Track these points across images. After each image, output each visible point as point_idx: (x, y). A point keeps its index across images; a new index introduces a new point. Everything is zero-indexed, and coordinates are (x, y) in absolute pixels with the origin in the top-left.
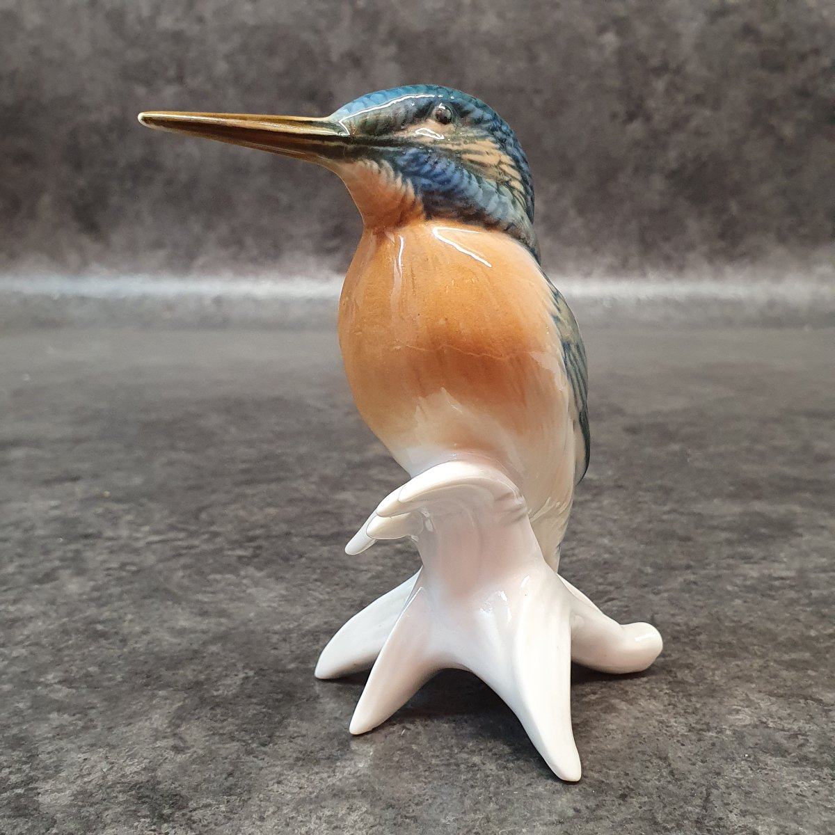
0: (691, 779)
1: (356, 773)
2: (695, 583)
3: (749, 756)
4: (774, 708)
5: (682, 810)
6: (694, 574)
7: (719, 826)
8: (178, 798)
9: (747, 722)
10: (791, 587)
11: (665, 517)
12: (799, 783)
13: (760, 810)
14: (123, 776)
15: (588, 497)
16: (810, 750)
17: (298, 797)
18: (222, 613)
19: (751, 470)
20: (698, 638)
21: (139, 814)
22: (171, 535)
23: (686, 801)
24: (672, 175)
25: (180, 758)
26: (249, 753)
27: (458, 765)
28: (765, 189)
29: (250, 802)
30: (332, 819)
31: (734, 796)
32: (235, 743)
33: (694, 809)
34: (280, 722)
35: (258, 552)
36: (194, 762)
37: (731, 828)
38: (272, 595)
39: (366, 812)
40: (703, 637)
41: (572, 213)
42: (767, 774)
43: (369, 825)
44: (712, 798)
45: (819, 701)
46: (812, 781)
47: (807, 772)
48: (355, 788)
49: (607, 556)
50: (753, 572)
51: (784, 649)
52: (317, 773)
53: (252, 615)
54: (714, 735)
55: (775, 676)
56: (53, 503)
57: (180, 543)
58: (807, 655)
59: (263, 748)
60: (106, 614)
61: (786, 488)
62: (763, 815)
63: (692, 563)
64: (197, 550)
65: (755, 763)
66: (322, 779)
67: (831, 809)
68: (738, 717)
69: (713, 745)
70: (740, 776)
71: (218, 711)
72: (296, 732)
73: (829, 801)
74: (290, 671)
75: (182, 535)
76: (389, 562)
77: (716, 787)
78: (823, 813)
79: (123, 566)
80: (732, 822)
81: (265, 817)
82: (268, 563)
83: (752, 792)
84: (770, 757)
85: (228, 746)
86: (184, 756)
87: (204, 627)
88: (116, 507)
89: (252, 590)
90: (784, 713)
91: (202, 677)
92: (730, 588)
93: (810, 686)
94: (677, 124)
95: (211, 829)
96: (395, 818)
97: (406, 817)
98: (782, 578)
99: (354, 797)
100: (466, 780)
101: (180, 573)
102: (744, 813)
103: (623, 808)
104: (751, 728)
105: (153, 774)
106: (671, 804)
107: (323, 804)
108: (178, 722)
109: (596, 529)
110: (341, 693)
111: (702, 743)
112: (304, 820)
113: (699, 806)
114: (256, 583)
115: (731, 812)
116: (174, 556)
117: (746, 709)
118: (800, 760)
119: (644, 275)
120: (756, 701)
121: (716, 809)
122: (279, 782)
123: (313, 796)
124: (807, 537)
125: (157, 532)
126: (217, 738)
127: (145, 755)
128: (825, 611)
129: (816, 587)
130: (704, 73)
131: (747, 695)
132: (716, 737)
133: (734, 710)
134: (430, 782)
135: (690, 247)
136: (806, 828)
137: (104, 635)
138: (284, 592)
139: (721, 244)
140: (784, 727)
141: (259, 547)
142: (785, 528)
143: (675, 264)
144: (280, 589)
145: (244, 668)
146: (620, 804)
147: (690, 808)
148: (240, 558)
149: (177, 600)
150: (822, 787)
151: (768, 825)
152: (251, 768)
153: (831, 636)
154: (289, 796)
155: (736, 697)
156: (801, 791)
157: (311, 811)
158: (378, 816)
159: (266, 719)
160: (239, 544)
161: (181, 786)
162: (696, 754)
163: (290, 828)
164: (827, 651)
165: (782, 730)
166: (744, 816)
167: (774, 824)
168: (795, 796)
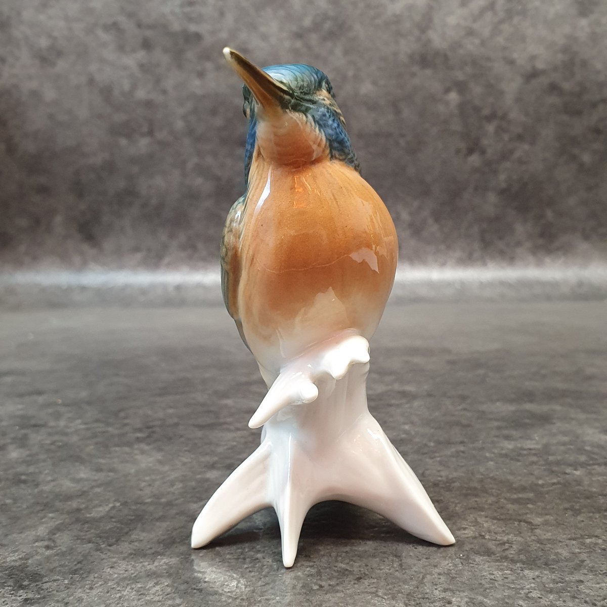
0: (414, 569)
1: (168, 563)
2: (463, 452)
3: (463, 556)
4: (494, 527)
5: (399, 587)
6: (464, 446)
7: (423, 598)
8: (37, 575)
9: (470, 535)
10: (535, 455)
11: (457, 413)
12: (495, 573)
13: (459, 589)
14: (4, 562)
15: (404, 401)
16: (511, 553)
17: (122, 576)
18: (112, 470)
19: (529, 385)
20: (453, 485)
21: (6, 584)
22: (95, 425)
23: (405, 582)
24: (502, 192)
25: (48, 552)
26: (97, 550)
27: (244, 559)
28: (572, 201)
29: (87, 579)
30: (140, 589)
31: (443, 579)
32: (90, 544)
33: (408, 588)
34: (127, 533)
35: (152, 434)
36: (57, 555)
37: (432, 599)
38: (151, 459)
39: (167, 585)
40: (457, 484)
41: (430, 221)
42: (472, 567)
43: (166, 593)
44: (425, 580)
45: (529, 523)
46: (506, 571)
47: (504, 565)
48: (165, 571)
49: (403, 436)
50: (509, 445)
51: (515, 491)
52: (141, 562)
53: (133, 471)
55: (502, 508)
56: (20, 407)
57: (99, 430)
58: (531, 495)
59: (109, 548)
60: (31, 469)
61: (551, 396)
62: (459, 591)
63: (466, 440)
64: (109, 434)
65: (466, 560)
66: (143, 566)
67: (513, 588)
68: (464, 532)
70: (451, 568)
71: (86, 526)
72: (136, 538)
73: (514, 583)
74: (146, 503)
75: (102, 425)
76: (243, 440)
77: (431, 574)
78: (506, 591)
79: (53, 443)
80: (434, 595)
81: (94, 587)
82: (156, 441)
83: (456, 578)
84: (479, 557)
85: (85, 546)
86: (51, 551)
87: (96, 478)
88: (63, 409)
89: (139, 457)
90: (500, 530)
91: (83, 506)
92: (488, 455)
94: (505, 156)
95: (53, 594)
96: (186, 590)
97: (195, 589)
98: (530, 449)
99: (162, 576)
100: (247, 568)
101: (92, 447)
102: (445, 590)
103: (356, 586)
104: (471, 539)
105: (25, 562)
106: (393, 583)
107: (138, 581)
108: (56, 532)
109: (402, 420)
110: (177, 516)
112: (121, 589)
113: (413, 585)
114: (143, 452)
115: (436, 589)
116: (92, 437)
117: (472, 527)
118: (501, 558)
119: (484, 264)
120: (481, 522)
121: (425, 587)
122: (112, 567)
123: (133, 575)
124: (558, 424)
125: (85, 424)
126: (79, 541)
127: (24, 550)
128: (555, 469)
129: (553, 455)
130: (522, 118)
131: (476, 519)
133: (463, 527)
135: (518, 244)
136: (490, 600)
137: (24, 482)
139: (541, 241)
140: (496, 538)
141: (153, 432)
142: (545, 419)
143: (507, 256)
144: (159, 456)
145: (115, 501)
146: (354, 584)
147: (406, 587)
148: (137, 438)
149: (83, 462)
150: (512, 575)
151: (461, 598)
152: (96, 559)
153: (554, 484)
154: (116, 575)
155: (467, 520)
156: (494, 577)
157: (128, 585)
158: (175, 588)
159: (118, 530)
160: (140, 430)
161: (42, 568)
162: (424, 554)
163: (109, 594)
164: (547, 493)
165: (495, 540)
166: (445, 592)
167: (466, 597)
168: (489, 580)
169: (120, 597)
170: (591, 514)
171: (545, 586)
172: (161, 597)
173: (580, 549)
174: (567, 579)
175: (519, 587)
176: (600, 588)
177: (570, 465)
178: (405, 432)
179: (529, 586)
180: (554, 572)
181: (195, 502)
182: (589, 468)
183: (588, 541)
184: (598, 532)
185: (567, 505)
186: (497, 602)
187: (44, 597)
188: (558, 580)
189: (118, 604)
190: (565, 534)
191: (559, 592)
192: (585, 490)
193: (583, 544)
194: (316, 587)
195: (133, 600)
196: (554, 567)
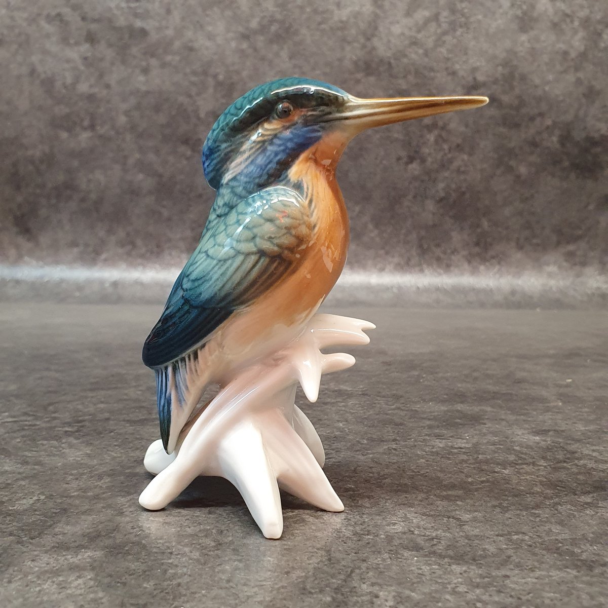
0: (343, 563)
1: (93, 556)
2: (395, 449)
4: (422, 523)
5: (328, 582)
6: (397, 444)
7: (351, 592)
9: (398, 531)
10: (464, 453)
11: (390, 412)
12: (423, 567)
13: (386, 583)
16: (440, 548)
17: (43, 569)
18: (38, 463)
19: (461, 386)
20: (384, 481)
22: (22, 418)
23: (333, 576)
24: (440, 201)
26: (18, 543)
29: (6, 572)
30: (62, 583)
31: (371, 574)
32: (11, 537)
33: (336, 582)
34: (50, 526)
35: (81, 429)
37: (360, 593)
38: (79, 453)
39: (90, 579)
40: (387, 481)
41: (370, 226)
42: (401, 561)
43: (88, 587)
44: (353, 575)
45: (458, 519)
46: (433, 566)
47: (432, 560)
48: (88, 565)
50: (440, 444)
51: (445, 488)
52: (64, 555)
53: (60, 464)
54: (371, 537)
55: (432, 504)
57: (27, 423)
59: (31, 541)
61: (482, 397)
62: (387, 585)
63: (398, 438)
64: (37, 427)
66: (66, 559)
67: (441, 583)
68: (393, 527)
69: (368, 543)
70: (380, 562)
71: (8, 518)
72: (60, 532)
73: (441, 578)
74: (71, 497)
75: (30, 418)
77: (359, 568)
78: (433, 585)
80: (362, 589)
81: (13, 581)
82: (85, 435)
83: (384, 572)
84: (408, 552)
85: (6, 538)
87: (21, 470)
89: (67, 451)
90: (429, 526)
91: (6, 499)
92: (419, 453)
93: (456, 510)
94: (444, 165)
96: (110, 583)
97: (118, 582)
98: (461, 448)
99: (85, 570)
101: (18, 440)
102: (373, 584)
103: (284, 580)
104: (400, 534)
107: (60, 574)
109: (337, 418)
110: (103, 510)
111: (360, 543)
112: (41, 583)
113: (341, 579)
114: (71, 446)
115: (364, 583)
116: (18, 430)
117: (402, 523)
118: (429, 553)
119: (422, 271)
120: (411, 518)
121: (353, 582)
122: (33, 561)
123: (55, 569)
124: (488, 425)
125: (14, 417)
128: (484, 467)
129: (484, 453)
130: (463, 129)
131: (406, 515)
132: (372, 539)
133: (392, 523)
134: (146, 562)
136: (417, 594)
138: (89, 452)
139: (477, 250)
140: (425, 533)
141: (83, 426)
142: (475, 420)
144: (87, 450)
145: (39, 494)
147: (334, 581)
148: (66, 432)
149: (9, 455)
150: (439, 570)
151: (389, 592)
152: (16, 552)
153: (482, 482)
154: (37, 569)
155: (397, 516)
156: (422, 572)
157: (49, 578)
158: (98, 581)
159: (41, 523)
160: (69, 424)
162: (353, 549)
163: (28, 588)
164: (477, 490)
165: (424, 536)
166: (373, 586)
167: (394, 591)
168: (416, 575)
169: (40, 591)
170: (518, 512)
171: (472, 581)
172: (83, 590)
173: (507, 545)
174: (494, 574)
175: (446, 581)
176: (525, 583)
177: (498, 464)
178: (339, 429)
179: (456, 581)
180: (481, 568)
181: (123, 496)
182: (517, 467)
183: (515, 537)
184: (525, 529)
185: (496, 503)
186: (423, 596)
188: (485, 575)
189: (37, 597)
190: (493, 531)
191: (485, 587)
192: (513, 489)
193: (510, 540)
195: (54, 594)
196: (481, 562)
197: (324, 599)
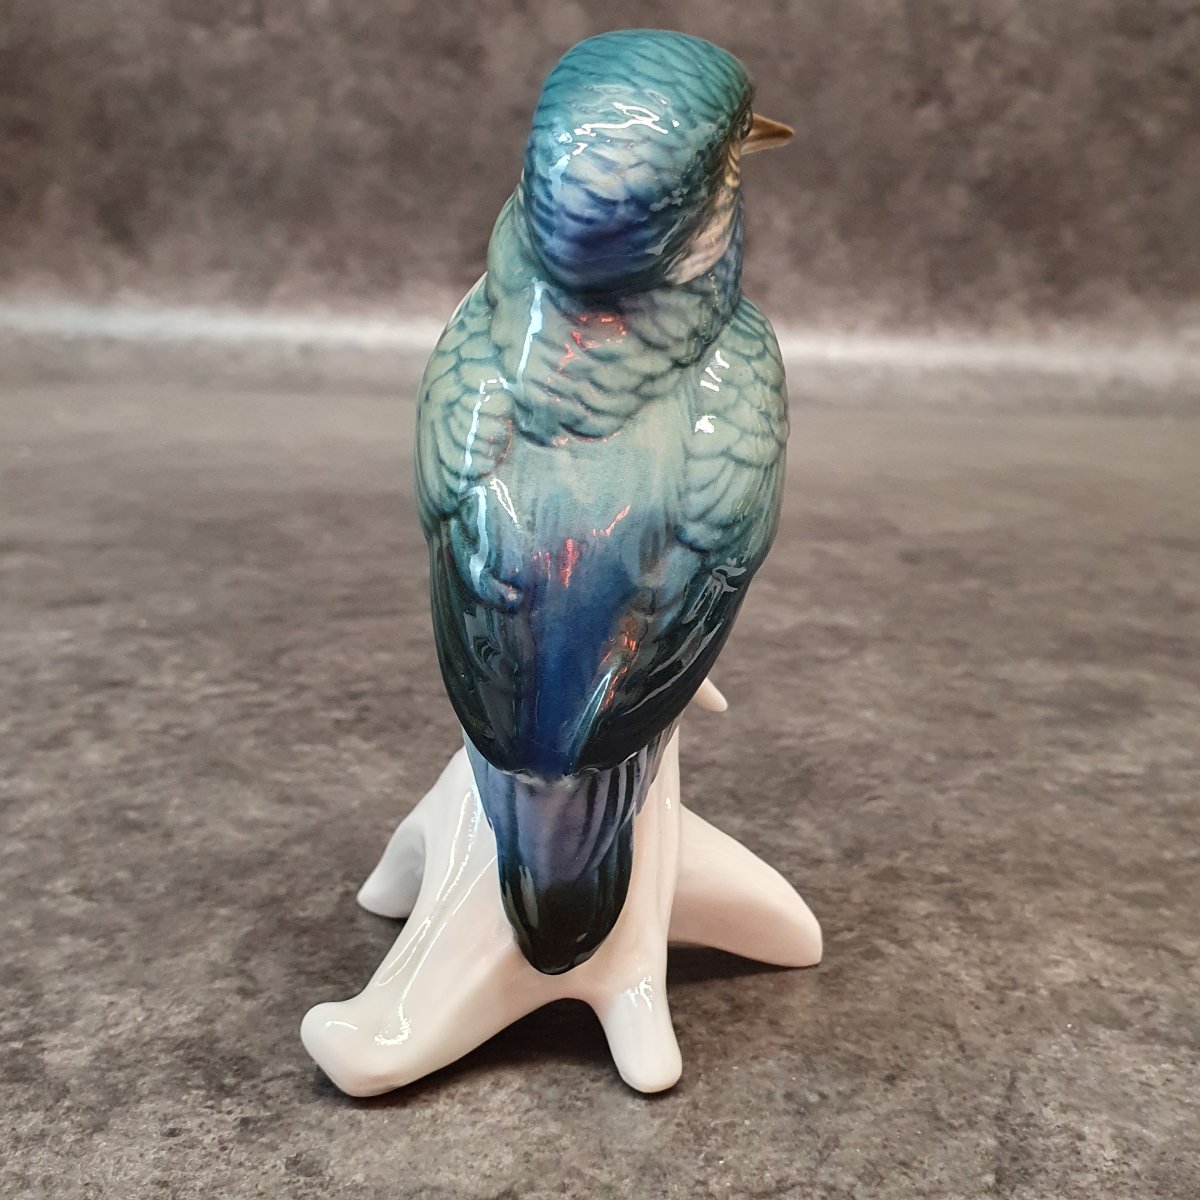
0: (990, 1056)
2: (998, 779)
3: (1073, 1027)
4: (1110, 960)
5: (975, 1101)
6: (996, 765)
7: (1028, 1125)
8: (246, 1061)
9: (1070, 979)
10: (1138, 789)
11: (957, 684)
12: (1144, 1067)
13: (1087, 1104)
14: (166, 1029)
15: (844, 651)
16: (1161, 1020)
18: (312, 800)
19: (1081, 619)
20: (1002, 857)
21: (189, 1083)
22: (238, 686)
23: (982, 1088)
24: (980, 187)
25: (249, 1005)
28: (1115, 213)
31: (1051, 1083)
32: (330, 987)
33: (992, 1100)
35: (364, 714)
36: (269, 1011)
37: (1045, 1129)
38: (384, 776)
39: (519, 1090)
40: (1008, 857)
41: (830, 236)
42: (1098, 1053)
43: (523, 1109)
44: (1019, 1085)
45: (1176, 953)
46: (1163, 1065)
47: (1157, 1051)
49: (869, 736)
50: (1082, 765)
51: (1126, 876)
53: (355, 804)
54: (1023, 995)
55: (1113, 915)
56: (65, 634)
57: (250, 698)
58: (1159, 887)
60: (142, 796)
61: (1128, 647)
62: (1091, 1111)
63: (995, 750)
64: (276, 710)
65: (1082, 1037)
67: (1190, 1105)
68: (1058, 971)
69: (1022, 1009)
70: (1060, 1055)
71: (305, 939)
73: (1188, 1094)
75: (253, 687)
77: (1026, 1070)
78: (1179, 1111)
79: (166, 729)
80: (1047, 1120)
82: (379, 730)
83: (1076, 1079)
84: (1104, 1029)
85: (320, 989)
86: (255, 1003)
87: (285, 819)
88: (157, 644)
89: (356, 769)
90: (1125, 967)
91: (282, 891)
92: (1048, 787)
94: (990, 112)
95: (294, 1108)
96: (560, 1100)
97: (577, 1099)
98: (1125, 776)
101: (251, 742)
102: (1064, 1108)
103: (890, 1096)
104: (1076, 987)
105: (210, 1027)
106: (960, 1091)
108: (247, 954)
109: (854, 696)
111: (1006, 1008)
113: (1000, 1096)
114: (361, 758)
115: (1046, 1105)
116: (241, 717)
117: (1070, 961)
118: (1146, 1034)
119: (932, 331)
120: (1084, 949)
121: (1024, 1101)
124: (1161, 717)
125: (216, 682)
126: (303, 978)
127: (198, 999)
128: (1187, 824)
129: (1174, 790)
131: (1071, 940)
132: (1026, 999)
133: (1053, 960)
135: (1001, 293)
136: (1154, 1132)
137: (138, 826)
138: (401, 773)
140: (1124, 987)
141: (366, 709)
142: (1131, 704)
144: (397, 768)
145: (344, 878)
146: (886, 1090)
147: (987, 1098)
148: (338, 722)
149: (245, 779)
150: (1177, 1073)
151: (1099, 1125)
155: (1055, 943)
156: (1147, 1079)
158: (536, 1095)
160: (337, 702)
161: (250, 1045)
162: (997, 1023)
164: (1189, 881)
165: (1122, 992)
166: (1064, 1112)
167: (1108, 1122)
168: (1138, 1085)
172: (516, 1117)
178: (874, 728)
186: (1168, 1138)
187: (278, 1117)
189: (435, 1133)
194: (814, 1098)
197: (982, 1142)
